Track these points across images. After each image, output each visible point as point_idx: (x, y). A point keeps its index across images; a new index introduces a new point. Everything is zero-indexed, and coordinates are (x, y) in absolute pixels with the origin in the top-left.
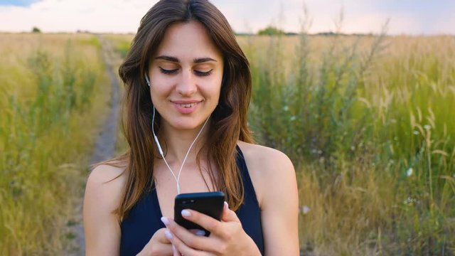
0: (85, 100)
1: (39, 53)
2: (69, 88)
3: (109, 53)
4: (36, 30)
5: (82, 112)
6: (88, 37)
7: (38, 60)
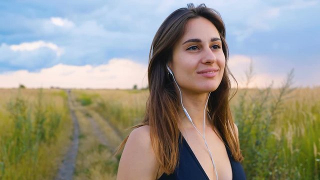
0: (52, 135)
1: (18, 99)
2: (39, 125)
3: (73, 102)
4: (22, 87)
5: (49, 144)
6: (58, 91)
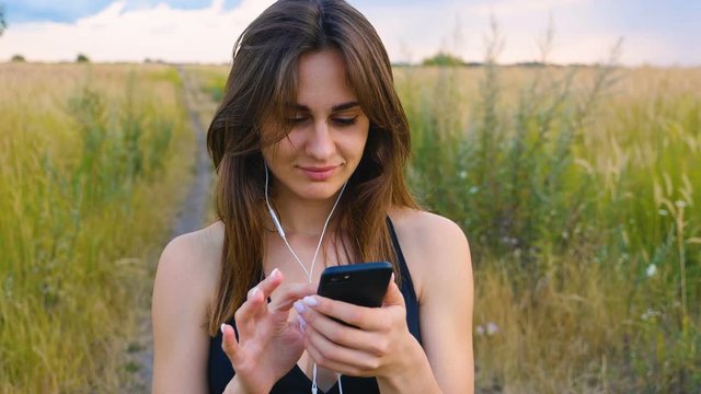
0: (156, 164)
1: (86, 91)
2: (131, 144)
3: (194, 93)
4: (82, 59)
5: (151, 181)
6: (162, 69)
7: (86, 102)
